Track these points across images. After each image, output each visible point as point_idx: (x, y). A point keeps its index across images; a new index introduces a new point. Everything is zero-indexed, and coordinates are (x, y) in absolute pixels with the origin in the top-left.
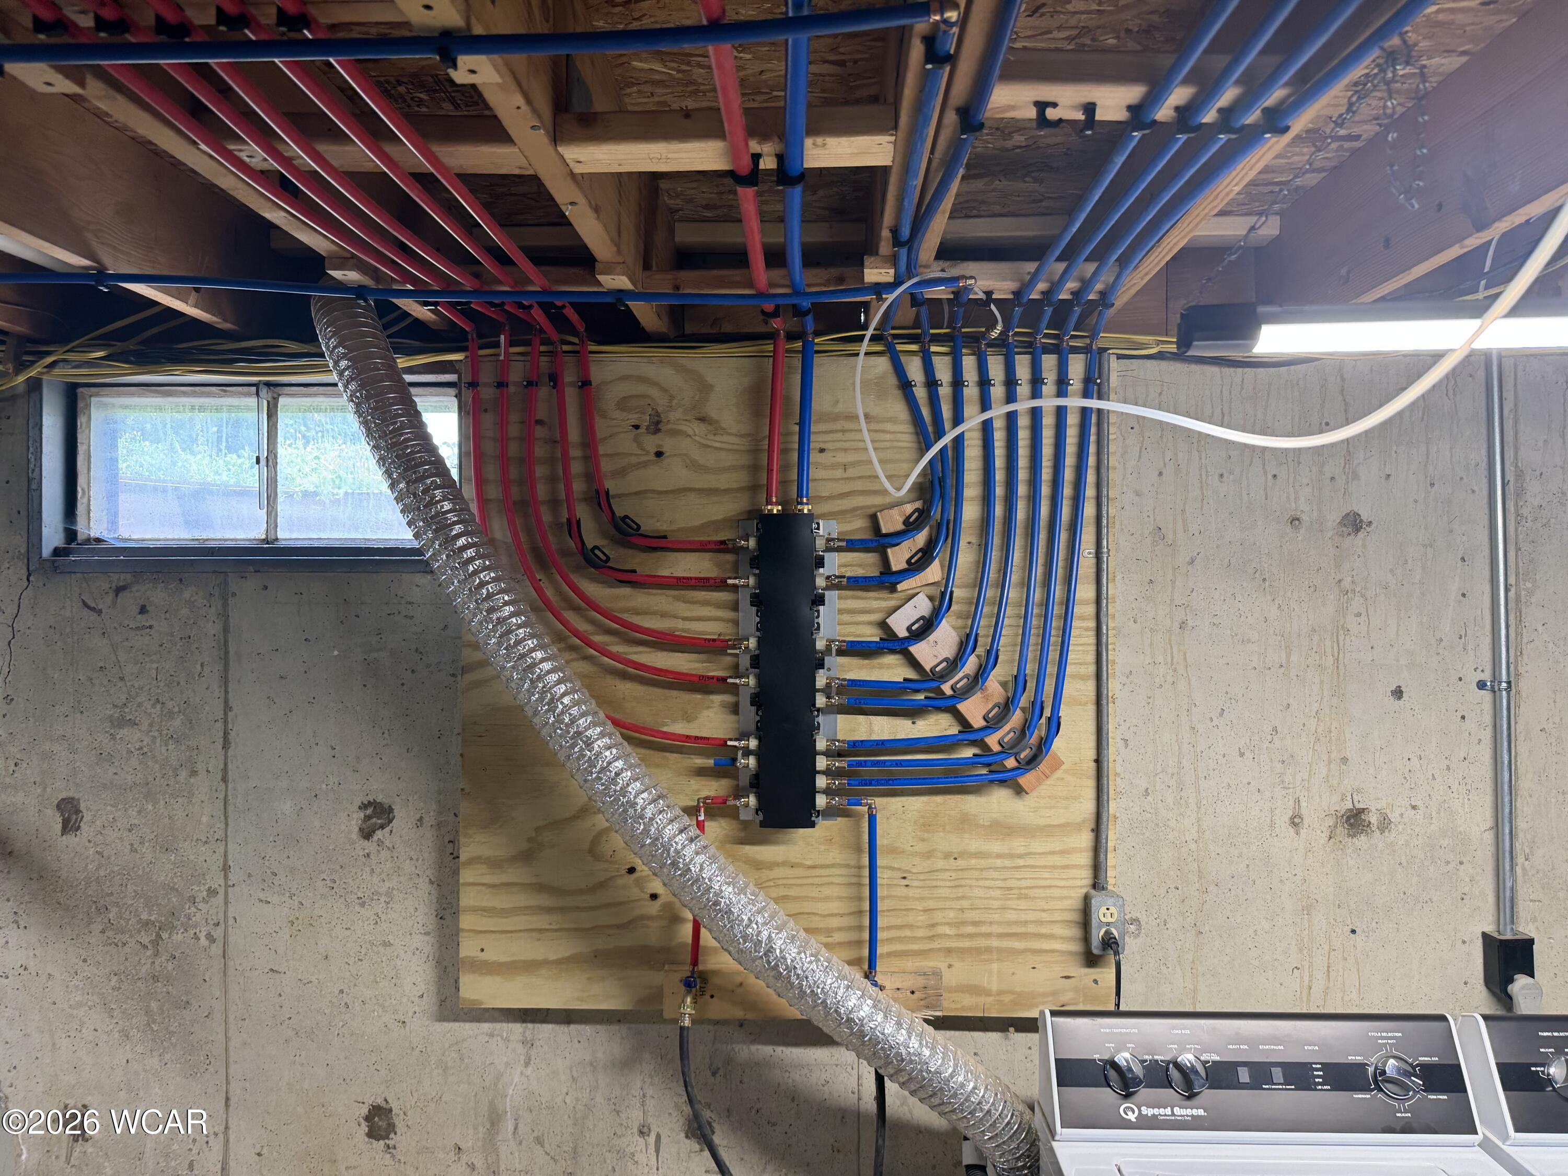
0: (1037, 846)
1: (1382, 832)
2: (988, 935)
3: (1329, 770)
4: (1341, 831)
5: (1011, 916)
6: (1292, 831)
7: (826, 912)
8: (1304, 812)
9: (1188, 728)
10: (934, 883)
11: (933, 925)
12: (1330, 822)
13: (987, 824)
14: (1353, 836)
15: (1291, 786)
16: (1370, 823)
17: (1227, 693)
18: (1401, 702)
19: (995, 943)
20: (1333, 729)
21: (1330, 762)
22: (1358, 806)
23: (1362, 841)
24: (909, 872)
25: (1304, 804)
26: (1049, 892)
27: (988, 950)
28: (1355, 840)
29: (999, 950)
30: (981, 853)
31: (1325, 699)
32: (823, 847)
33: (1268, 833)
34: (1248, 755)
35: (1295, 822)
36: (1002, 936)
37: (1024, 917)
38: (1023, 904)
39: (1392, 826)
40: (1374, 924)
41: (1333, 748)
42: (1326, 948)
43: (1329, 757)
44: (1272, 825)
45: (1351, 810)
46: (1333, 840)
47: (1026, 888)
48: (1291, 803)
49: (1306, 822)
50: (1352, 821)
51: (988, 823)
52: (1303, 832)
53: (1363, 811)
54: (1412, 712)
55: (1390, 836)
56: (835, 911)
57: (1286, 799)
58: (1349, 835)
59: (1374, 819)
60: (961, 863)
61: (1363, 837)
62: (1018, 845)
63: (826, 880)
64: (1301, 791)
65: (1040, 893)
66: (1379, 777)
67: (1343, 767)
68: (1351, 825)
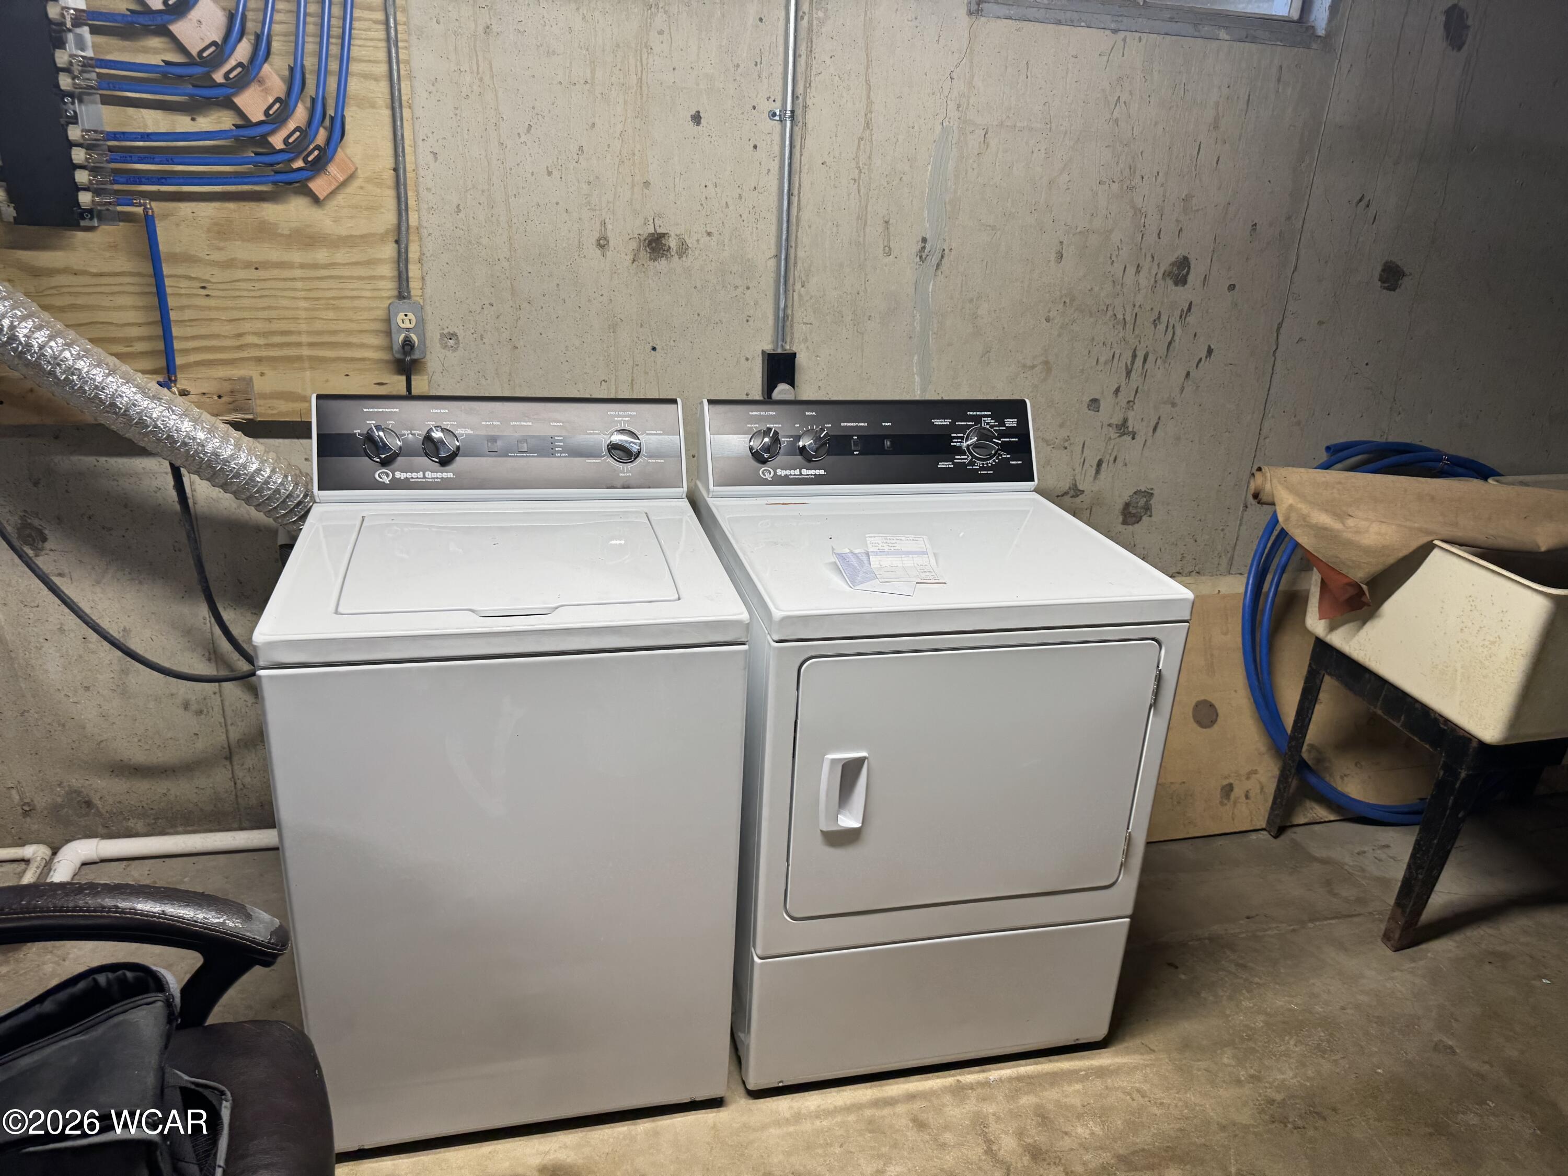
0: (341, 256)
1: (680, 257)
2: (299, 345)
3: (633, 193)
4: (644, 255)
5: (318, 325)
6: (599, 252)
7: (121, 322)
8: (609, 234)
9: (496, 143)
10: (238, 293)
11: (240, 335)
12: (634, 245)
13: (286, 232)
14: (655, 260)
15: (597, 208)
16: (669, 247)
17: (533, 108)
18: (700, 128)
19: (306, 352)
20: (636, 152)
21: (633, 186)
22: (659, 231)
23: (662, 264)
24: (209, 281)
25: (609, 227)
26: (357, 303)
27: (299, 358)
28: (656, 263)
29: (311, 358)
30: (282, 263)
31: (629, 120)
32: (107, 254)
33: (576, 254)
34: (556, 173)
35: (602, 244)
36: (311, 345)
37: (333, 326)
38: (331, 315)
39: (690, 251)
40: (672, 341)
41: (637, 171)
42: (631, 363)
43: (633, 180)
44: (580, 246)
45: (652, 234)
46: (636, 263)
47: (334, 298)
48: (598, 224)
49: (611, 243)
50: (654, 245)
51: (288, 233)
52: (609, 254)
53: (663, 235)
54: (709, 139)
55: (687, 261)
56: (131, 321)
57: (593, 221)
58: (651, 259)
59: (673, 243)
60: (261, 274)
61: (663, 261)
62: (321, 255)
63: (116, 289)
64: (607, 213)
65: (347, 303)
66: (678, 203)
67: (646, 191)
68: (653, 249)
